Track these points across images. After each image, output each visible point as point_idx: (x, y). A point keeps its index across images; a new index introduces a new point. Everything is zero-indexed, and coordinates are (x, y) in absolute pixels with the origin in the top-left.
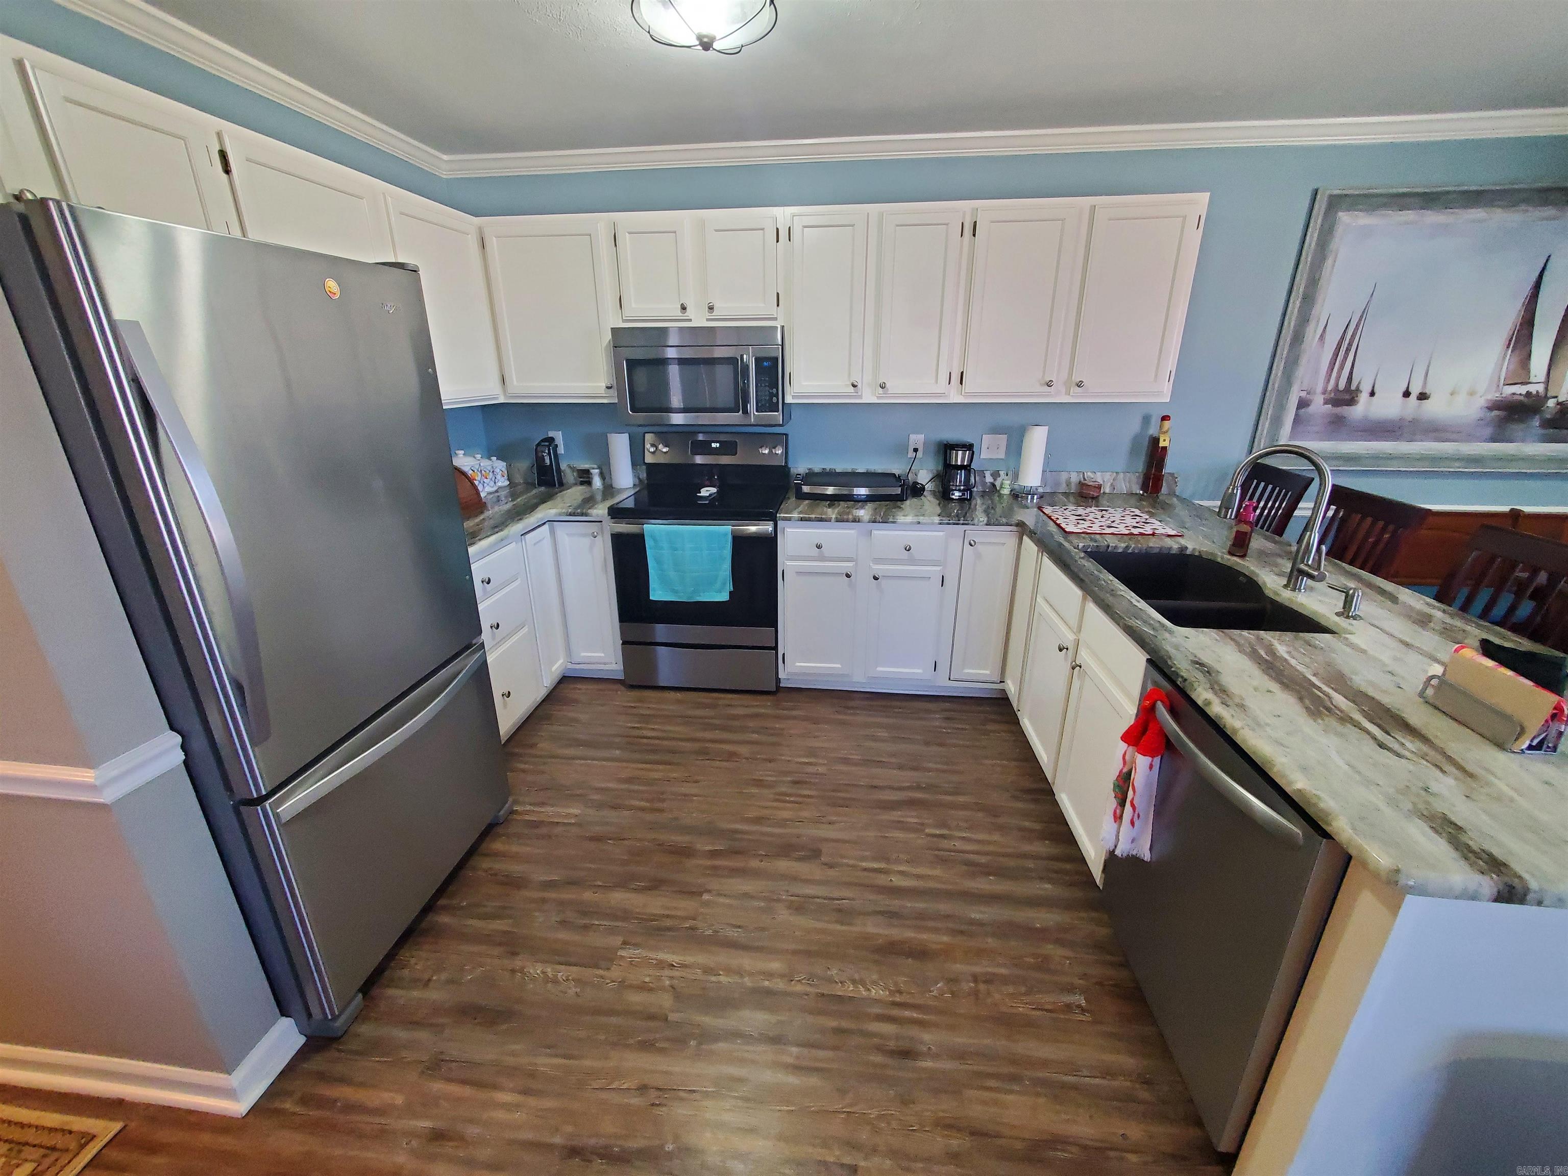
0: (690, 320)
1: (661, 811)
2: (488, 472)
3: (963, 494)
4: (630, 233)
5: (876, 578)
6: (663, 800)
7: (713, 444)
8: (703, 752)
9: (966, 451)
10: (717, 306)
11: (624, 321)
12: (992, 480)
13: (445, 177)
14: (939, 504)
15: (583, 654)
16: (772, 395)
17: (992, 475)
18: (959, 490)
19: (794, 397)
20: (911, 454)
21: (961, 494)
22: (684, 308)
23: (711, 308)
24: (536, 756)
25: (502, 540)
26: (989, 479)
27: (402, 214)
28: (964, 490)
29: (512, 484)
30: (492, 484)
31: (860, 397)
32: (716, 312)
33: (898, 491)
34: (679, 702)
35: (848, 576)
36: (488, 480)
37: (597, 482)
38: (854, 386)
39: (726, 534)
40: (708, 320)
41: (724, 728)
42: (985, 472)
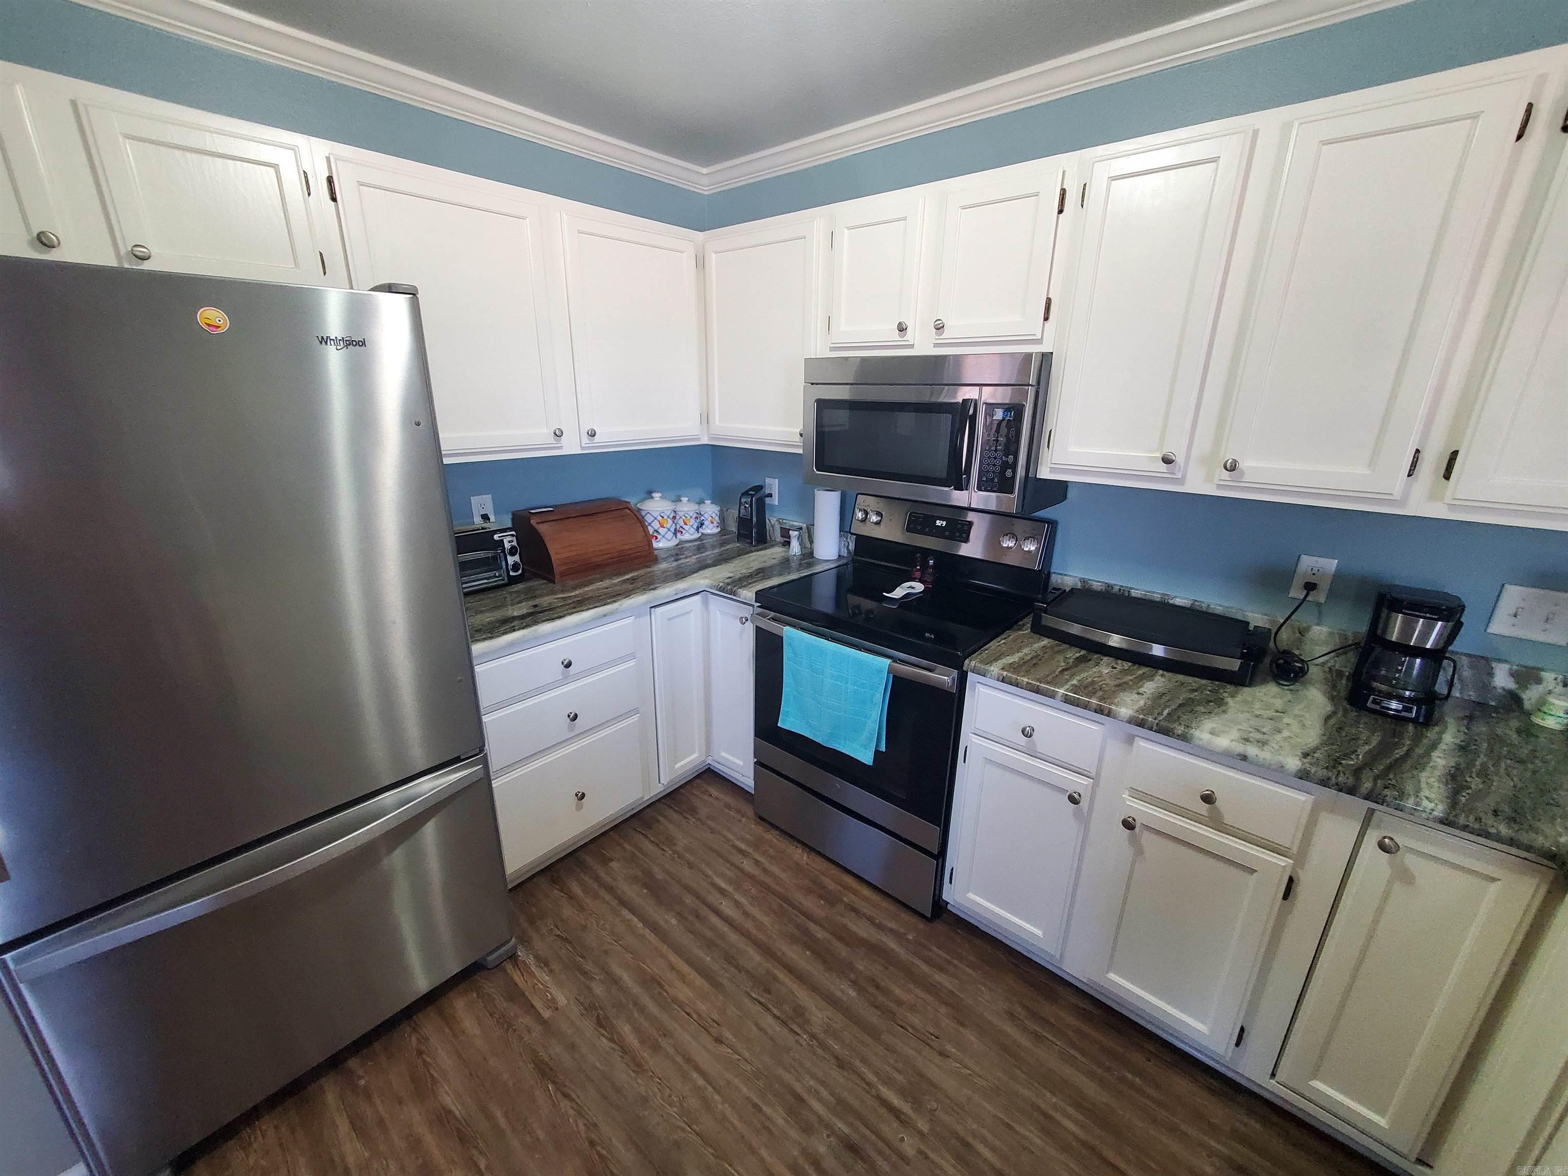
0: (912, 346)
1: (639, 1067)
2: (689, 517)
3: (1406, 709)
4: (848, 228)
5: (1128, 825)
6: (656, 1048)
7: (938, 522)
8: (765, 984)
9: (1438, 620)
10: (949, 323)
11: (833, 349)
12: (1511, 685)
13: (706, 193)
14: (1328, 718)
15: (723, 754)
16: (1005, 466)
17: (1513, 674)
18: (1400, 699)
19: (1053, 470)
20: (1297, 593)
21: (1400, 707)
22: (902, 329)
23: (939, 328)
24: (597, 878)
25: (605, 616)
26: (1502, 679)
27: (580, 232)
28: (1410, 700)
29: (724, 531)
30: (670, 535)
31: (1181, 481)
32: (947, 333)
33: (1234, 665)
34: (798, 869)
35: (1073, 800)
36: (689, 527)
37: (795, 547)
38: (1167, 461)
39: (880, 671)
40: (936, 345)
41: (821, 954)
42: (1494, 665)
